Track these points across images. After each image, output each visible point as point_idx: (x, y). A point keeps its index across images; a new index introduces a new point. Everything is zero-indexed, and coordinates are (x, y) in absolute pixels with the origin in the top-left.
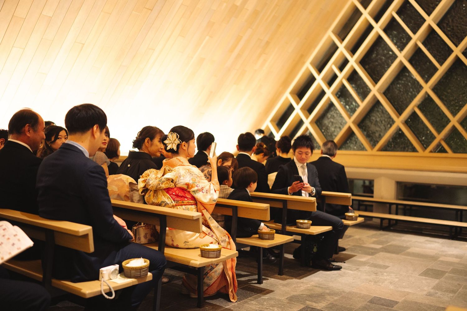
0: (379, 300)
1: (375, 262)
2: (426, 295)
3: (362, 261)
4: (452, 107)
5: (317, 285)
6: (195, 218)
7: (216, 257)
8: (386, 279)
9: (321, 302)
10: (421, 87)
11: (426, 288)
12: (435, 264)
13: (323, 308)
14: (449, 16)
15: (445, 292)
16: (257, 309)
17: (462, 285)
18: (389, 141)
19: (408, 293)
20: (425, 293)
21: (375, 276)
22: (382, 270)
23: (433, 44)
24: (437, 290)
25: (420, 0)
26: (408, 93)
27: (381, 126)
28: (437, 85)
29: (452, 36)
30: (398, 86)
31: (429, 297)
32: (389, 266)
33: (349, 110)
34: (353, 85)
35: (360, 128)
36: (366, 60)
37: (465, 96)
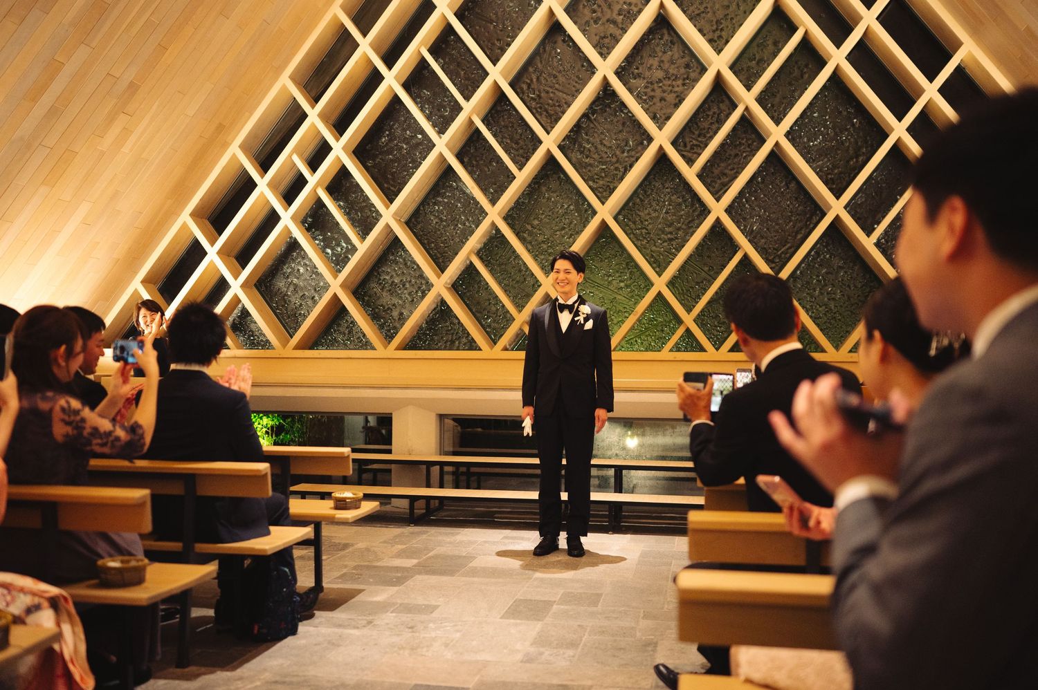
1: (406, 601)
3: (379, 602)
4: (542, 257)
5: (278, 678)
8: (436, 637)
10: (483, 213)
11: (518, 646)
12: (528, 587)
14: (531, 69)
15: (556, 648)
17: (587, 626)
18: (421, 328)
19: (485, 664)
20: (519, 657)
21: (410, 634)
22: (423, 617)
23: (503, 123)
24: (542, 647)
25: (476, 30)
26: (457, 225)
27: (403, 296)
28: (512, 209)
29: (537, 112)
30: (437, 208)
31: (528, 665)
32: (438, 606)
33: (332, 259)
34: (341, 203)
35: (357, 298)
36: (367, 148)
37: (566, 233)
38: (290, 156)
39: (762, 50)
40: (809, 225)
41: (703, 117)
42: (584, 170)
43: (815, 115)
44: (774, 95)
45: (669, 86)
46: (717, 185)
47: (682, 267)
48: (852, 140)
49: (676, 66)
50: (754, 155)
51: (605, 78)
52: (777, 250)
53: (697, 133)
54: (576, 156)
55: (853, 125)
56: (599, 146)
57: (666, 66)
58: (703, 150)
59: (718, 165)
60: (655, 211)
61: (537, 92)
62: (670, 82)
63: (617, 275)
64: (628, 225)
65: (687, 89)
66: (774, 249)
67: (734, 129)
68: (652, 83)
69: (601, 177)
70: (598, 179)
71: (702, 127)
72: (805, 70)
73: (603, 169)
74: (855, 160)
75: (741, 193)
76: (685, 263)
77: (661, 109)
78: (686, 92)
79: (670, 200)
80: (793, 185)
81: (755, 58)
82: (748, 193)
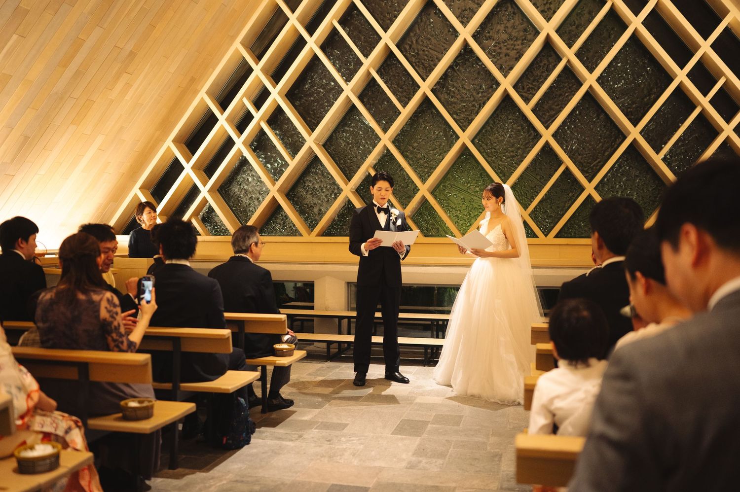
0: (340, 490)
1: (325, 420)
2: (406, 468)
3: (307, 421)
4: (420, 169)
5: (238, 478)
8: (346, 448)
10: (378, 139)
11: (404, 456)
12: (410, 410)
14: (412, 34)
15: (430, 458)
17: (452, 441)
18: (334, 220)
19: (381, 469)
20: (404, 464)
21: (329, 445)
22: (338, 433)
23: (391, 74)
24: (421, 457)
25: (372, 6)
26: (359, 147)
27: (321, 197)
28: (398, 135)
29: (416, 65)
30: (345, 135)
31: (410, 470)
32: (348, 424)
33: (271, 171)
34: (278, 132)
35: (289, 199)
36: (296, 92)
37: (437, 152)
38: (241, 99)
39: (580, 18)
40: (614, 145)
41: (536, 68)
42: (450, 107)
43: (619, 65)
44: (588, 51)
45: (512, 45)
46: (547, 117)
47: (521, 176)
48: (646, 83)
49: (516, 30)
50: (574, 95)
51: (465, 40)
52: (590, 163)
53: (532, 79)
54: (444, 96)
55: (647, 72)
56: (461, 89)
57: (510, 30)
58: (537, 92)
59: (547, 102)
60: (502, 136)
61: (416, 51)
62: (512, 42)
63: (474, 182)
64: (481, 146)
65: (525, 47)
66: (588, 163)
67: (559, 76)
68: (499, 43)
69: (463, 111)
70: (460, 113)
71: (536, 74)
72: (612, 32)
73: (464, 106)
74: (648, 97)
75: (564, 123)
76: (523, 173)
77: (506, 62)
78: (524, 49)
79: (512, 128)
80: (602, 116)
81: (575, 24)
82: (569, 122)
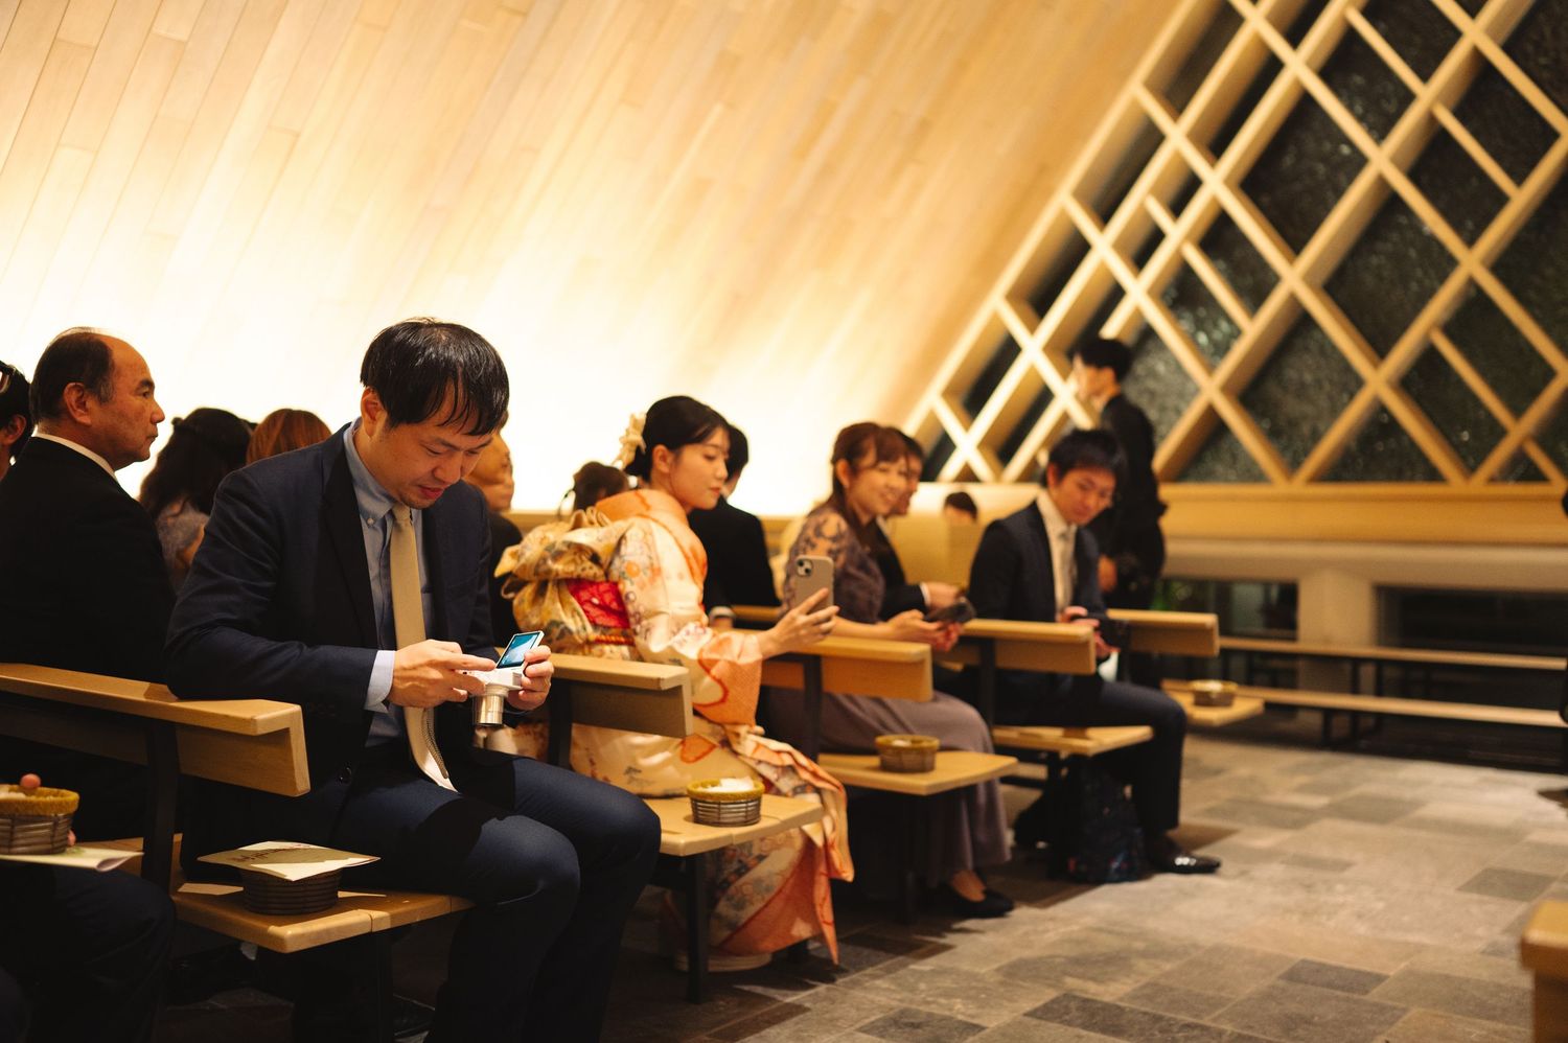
0: (1318, 971)
1: (1303, 851)
3: (1261, 849)
4: (1562, 328)
6: (665, 686)
7: (745, 823)
8: (1344, 903)
9: (1115, 980)
10: (1451, 262)
11: (1480, 931)
12: (1511, 853)
13: (1121, 999)
14: (1542, 18)
16: (894, 1003)
18: (1347, 450)
19: (1420, 948)
20: (1480, 946)
21: (1304, 895)
22: (1328, 875)
23: (1489, 113)
27: (1318, 401)
28: (1506, 251)
29: (1556, 88)
30: (1375, 260)
31: (1493, 959)
32: (1355, 863)
33: (1206, 349)
34: (1221, 264)
35: (1246, 408)
36: (1263, 176)
38: (1141, 200)
61: (1553, 54)
